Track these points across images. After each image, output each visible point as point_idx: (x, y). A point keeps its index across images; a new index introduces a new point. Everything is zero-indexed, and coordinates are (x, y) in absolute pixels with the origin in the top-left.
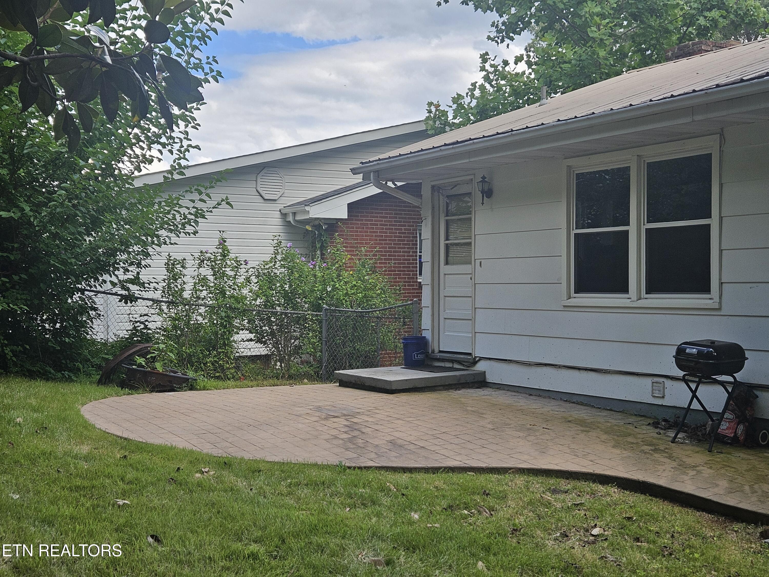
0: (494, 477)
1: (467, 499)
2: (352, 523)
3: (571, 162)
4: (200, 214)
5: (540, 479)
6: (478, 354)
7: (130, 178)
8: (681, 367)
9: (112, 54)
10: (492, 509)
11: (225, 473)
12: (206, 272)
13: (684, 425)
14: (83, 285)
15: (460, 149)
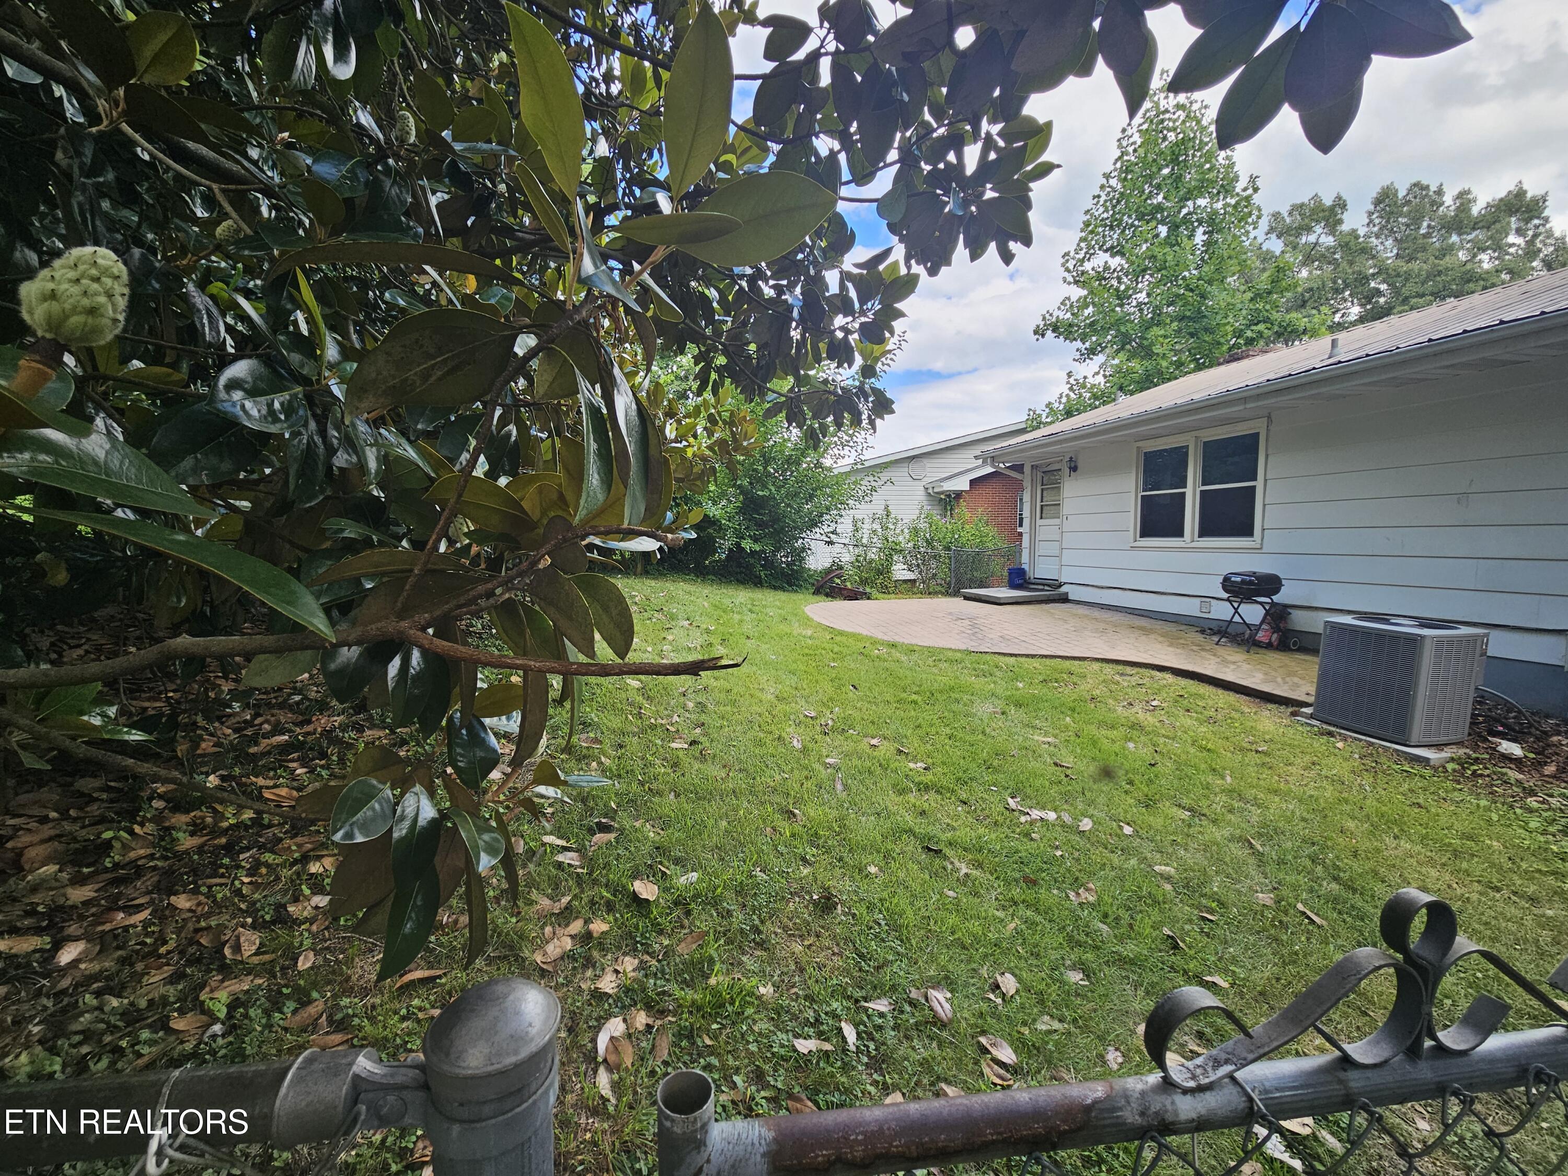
0: (1076, 663)
1: (1058, 676)
2: (977, 687)
3: (1140, 444)
4: (874, 489)
5: (1111, 666)
6: (1063, 580)
7: (830, 469)
8: (1226, 591)
9: (842, 388)
10: (1075, 684)
11: (893, 651)
12: (877, 526)
13: (1226, 632)
14: (804, 535)
15: (1053, 439)
